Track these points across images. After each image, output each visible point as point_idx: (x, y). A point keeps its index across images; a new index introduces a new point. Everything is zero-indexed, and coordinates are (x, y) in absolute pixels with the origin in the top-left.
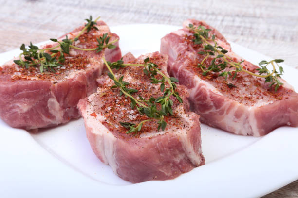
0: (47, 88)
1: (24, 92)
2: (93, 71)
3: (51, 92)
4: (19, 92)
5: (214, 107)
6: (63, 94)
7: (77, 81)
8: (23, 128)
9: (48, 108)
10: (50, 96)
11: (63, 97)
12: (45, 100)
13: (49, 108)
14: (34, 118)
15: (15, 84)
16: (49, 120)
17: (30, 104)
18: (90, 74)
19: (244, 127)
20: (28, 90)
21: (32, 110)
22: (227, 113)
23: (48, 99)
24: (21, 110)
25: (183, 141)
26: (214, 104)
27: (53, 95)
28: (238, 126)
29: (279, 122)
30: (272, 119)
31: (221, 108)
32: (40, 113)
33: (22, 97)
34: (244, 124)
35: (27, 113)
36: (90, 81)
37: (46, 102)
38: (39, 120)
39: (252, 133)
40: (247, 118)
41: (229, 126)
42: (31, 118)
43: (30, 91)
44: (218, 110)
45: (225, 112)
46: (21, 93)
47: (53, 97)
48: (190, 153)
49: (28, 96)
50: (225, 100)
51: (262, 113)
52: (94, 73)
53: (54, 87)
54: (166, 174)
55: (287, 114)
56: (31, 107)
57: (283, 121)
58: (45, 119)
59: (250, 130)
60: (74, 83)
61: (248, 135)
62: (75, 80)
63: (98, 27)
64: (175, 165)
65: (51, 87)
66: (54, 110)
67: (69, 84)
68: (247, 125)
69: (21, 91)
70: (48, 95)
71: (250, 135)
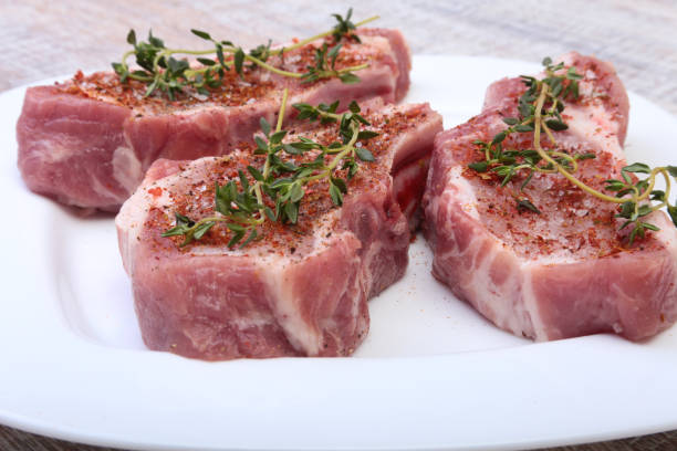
0: (117, 123)
1: (66, 120)
2: (250, 113)
3: (125, 134)
4: (57, 118)
5: (456, 248)
6: (151, 144)
7: (194, 125)
8: (51, 196)
9: (111, 166)
10: (121, 143)
11: (151, 150)
12: (110, 149)
13: (115, 168)
14: (74, 180)
15: (54, 99)
16: (109, 194)
17: (72, 147)
18: (244, 119)
19: (515, 312)
20: (74, 118)
21: (71, 160)
22: (477, 267)
23: (116, 148)
24: (49, 156)
25: (270, 282)
26: (457, 238)
27: (129, 142)
28: (499, 306)
29: (594, 318)
30: (576, 304)
31: (467, 249)
32: (88, 171)
33: (61, 129)
34: (515, 304)
35: (59, 164)
36: (239, 136)
37: (111, 153)
38: (85, 188)
39: (534, 334)
40: (519, 289)
41: (482, 302)
42: (66, 178)
43: (78, 121)
44: (462, 254)
45: (474, 262)
46: (59, 120)
47: (126, 146)
48: (285, 316)
49: (72, 131)
50: (475, 230)
51: (549, 281)
52: (252, 118)
53: (132, 124)
54: (195, 344)
55: (609, 300)
56: (71, 154)
57: (602, 318)
58: (98, 187)
59: (528, 322)
60: (184, 126)
61: (524, 335)
62: (187, 121)
63: (363, 38)
64: (229, 332)
65: (126, 123)
66: (128, 175)
67: (168, 126)
68: (519, 308)
69: (61, 117)
70: (117, 139)
71: (529, 336)
